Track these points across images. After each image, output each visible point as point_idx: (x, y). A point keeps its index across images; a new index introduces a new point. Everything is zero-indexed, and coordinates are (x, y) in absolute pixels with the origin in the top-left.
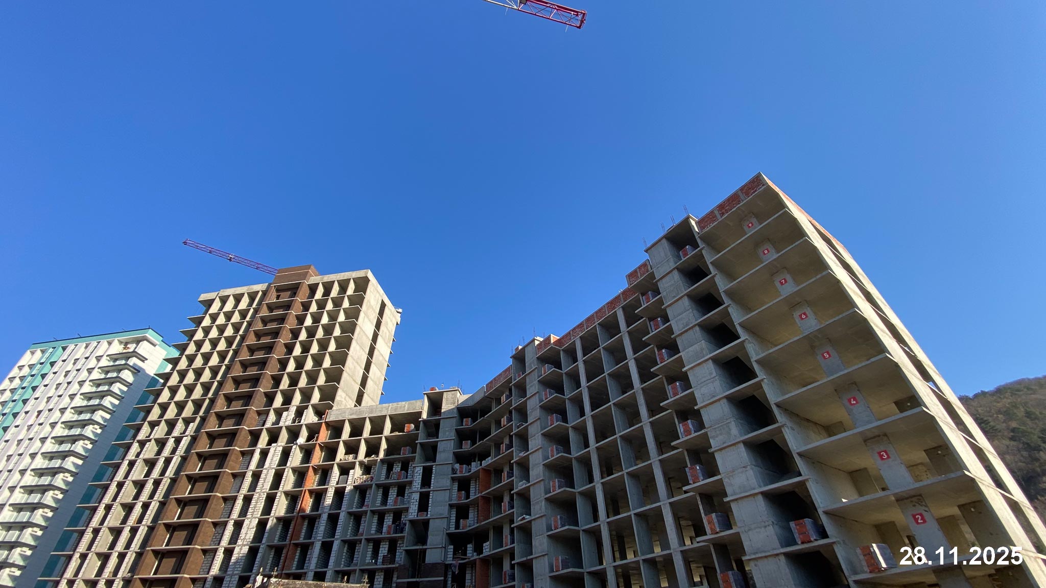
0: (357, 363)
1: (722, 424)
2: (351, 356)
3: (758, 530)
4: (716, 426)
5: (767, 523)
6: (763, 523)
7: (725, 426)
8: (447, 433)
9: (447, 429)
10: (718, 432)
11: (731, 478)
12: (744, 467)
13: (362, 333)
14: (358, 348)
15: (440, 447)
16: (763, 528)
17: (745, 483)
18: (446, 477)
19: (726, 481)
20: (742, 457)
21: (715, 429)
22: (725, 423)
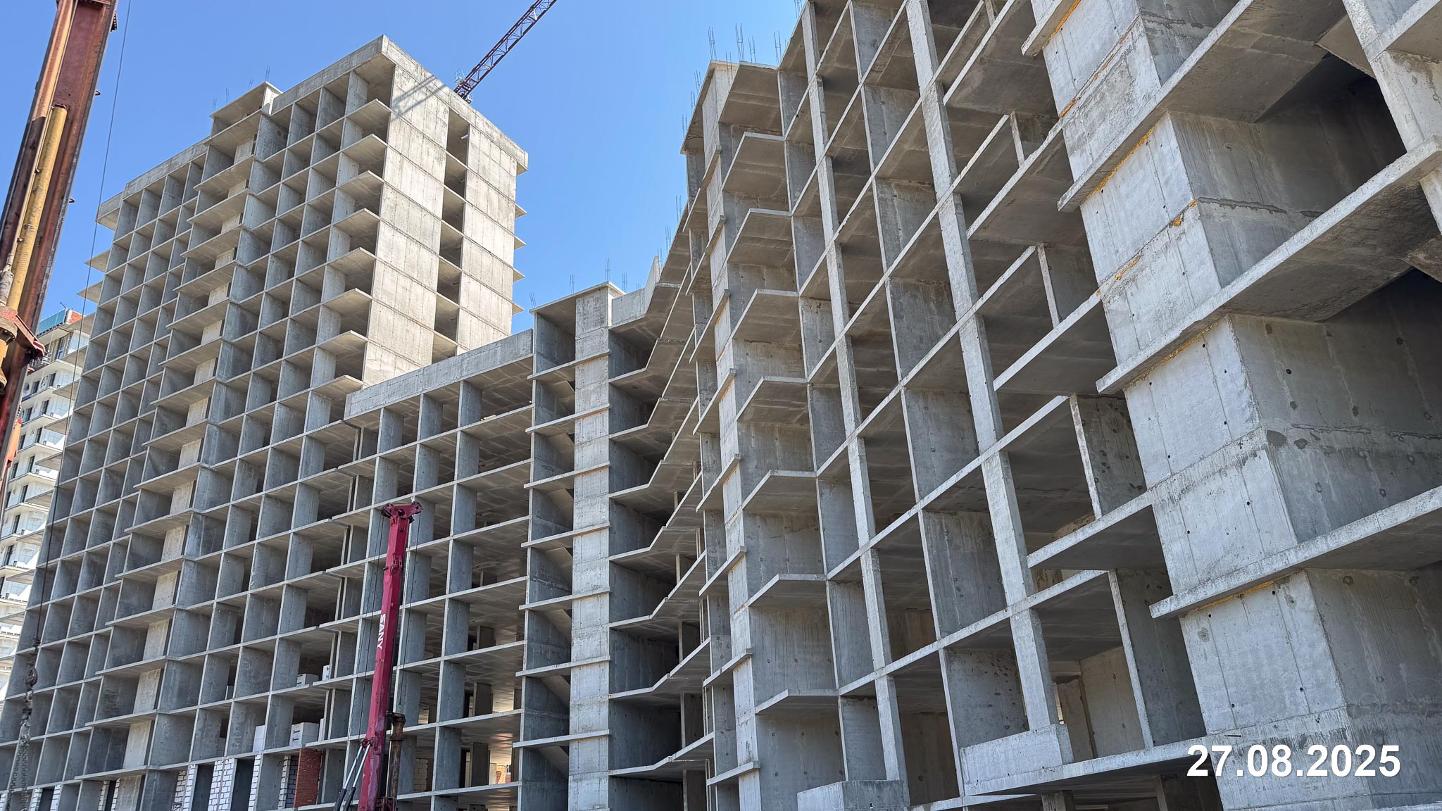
0: (412, 278)
1: (1105, 72)
2: (385, 263)
3: (1213, 485)
4: (1090, 92)
5: (1248, 447)
6: (1234, 450)
7: (1116, 76)
8: (593, 398)
9: (592, 387)
10: (1095, 114)
11: (1130, 290)
12: (1171, 224)
13: (403, 202)
14: (401, 241)
15: (581, 431)
16: (1233, 472)
17: (1177, 293)
18: (600, 499)
19: (1114, 308)
20: (1166, 183)
21: (1084, 106)
22: (1117, 58)
